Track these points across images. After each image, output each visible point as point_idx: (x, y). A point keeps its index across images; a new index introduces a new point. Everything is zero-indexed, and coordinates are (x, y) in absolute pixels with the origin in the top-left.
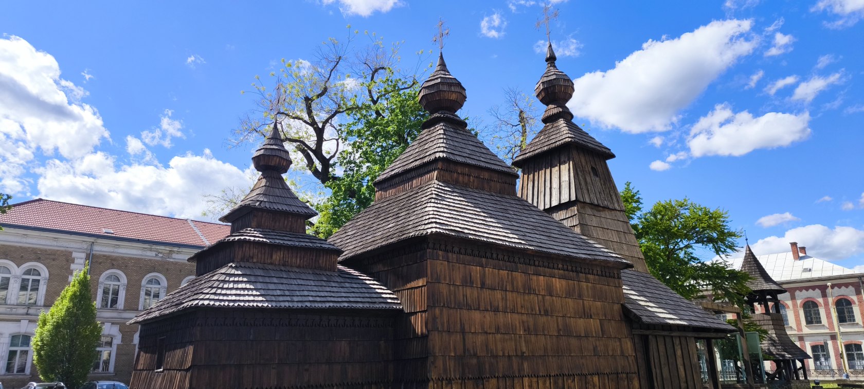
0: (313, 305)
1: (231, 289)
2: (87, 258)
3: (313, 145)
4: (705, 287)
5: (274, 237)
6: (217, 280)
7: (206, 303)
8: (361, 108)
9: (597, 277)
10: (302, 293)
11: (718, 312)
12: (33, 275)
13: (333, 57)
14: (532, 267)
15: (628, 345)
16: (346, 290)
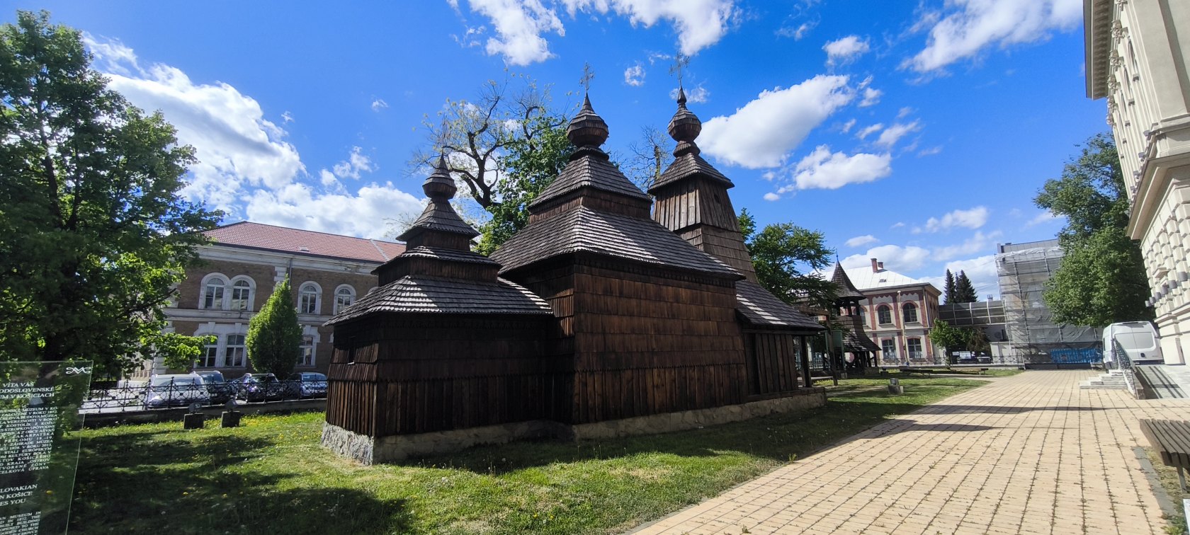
0: (478, 311)
1: (408, 297)
2: (288, 271)
3: (476, 176)
4: (802, 294)
5: (443, 254)
6: (396, 290)
7: (387, 308)
8: (518, 143)
9: (716, 287)
10: (468, 301)
11: (812, 315)
12: (243, 286)
13: (493, 98)
14: (662, 279)
15: (739, 342)
16: (505, 298)
